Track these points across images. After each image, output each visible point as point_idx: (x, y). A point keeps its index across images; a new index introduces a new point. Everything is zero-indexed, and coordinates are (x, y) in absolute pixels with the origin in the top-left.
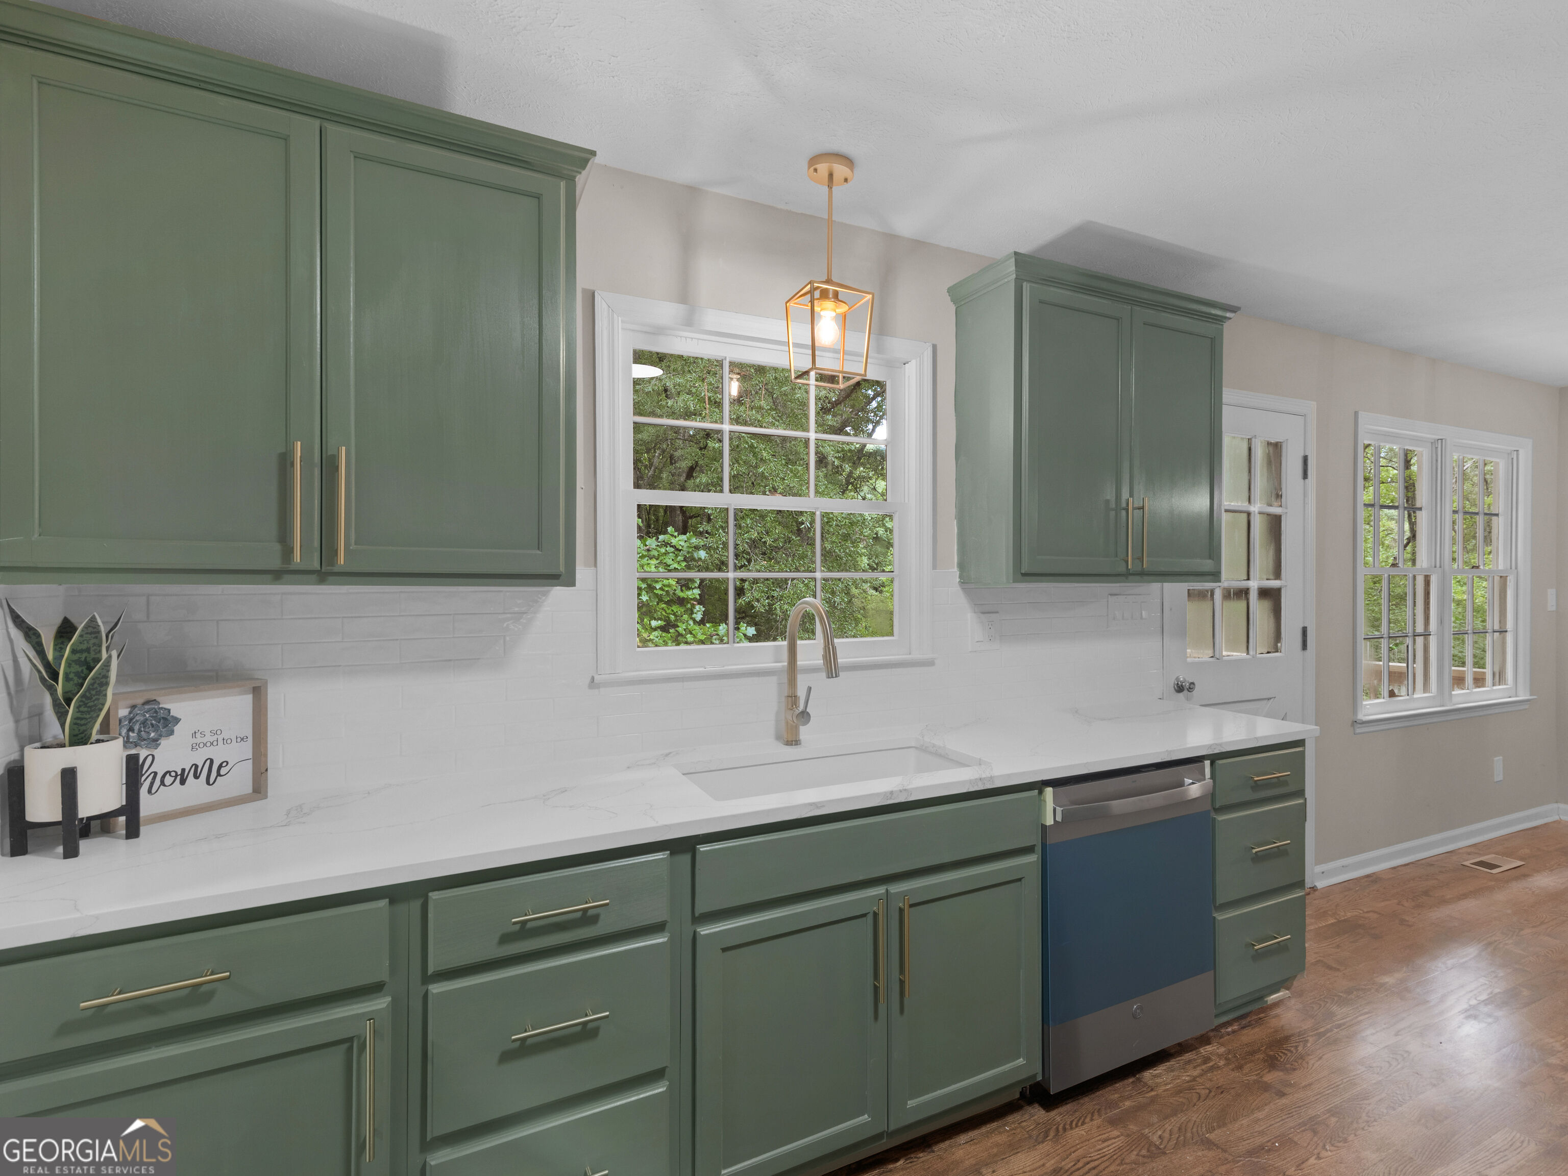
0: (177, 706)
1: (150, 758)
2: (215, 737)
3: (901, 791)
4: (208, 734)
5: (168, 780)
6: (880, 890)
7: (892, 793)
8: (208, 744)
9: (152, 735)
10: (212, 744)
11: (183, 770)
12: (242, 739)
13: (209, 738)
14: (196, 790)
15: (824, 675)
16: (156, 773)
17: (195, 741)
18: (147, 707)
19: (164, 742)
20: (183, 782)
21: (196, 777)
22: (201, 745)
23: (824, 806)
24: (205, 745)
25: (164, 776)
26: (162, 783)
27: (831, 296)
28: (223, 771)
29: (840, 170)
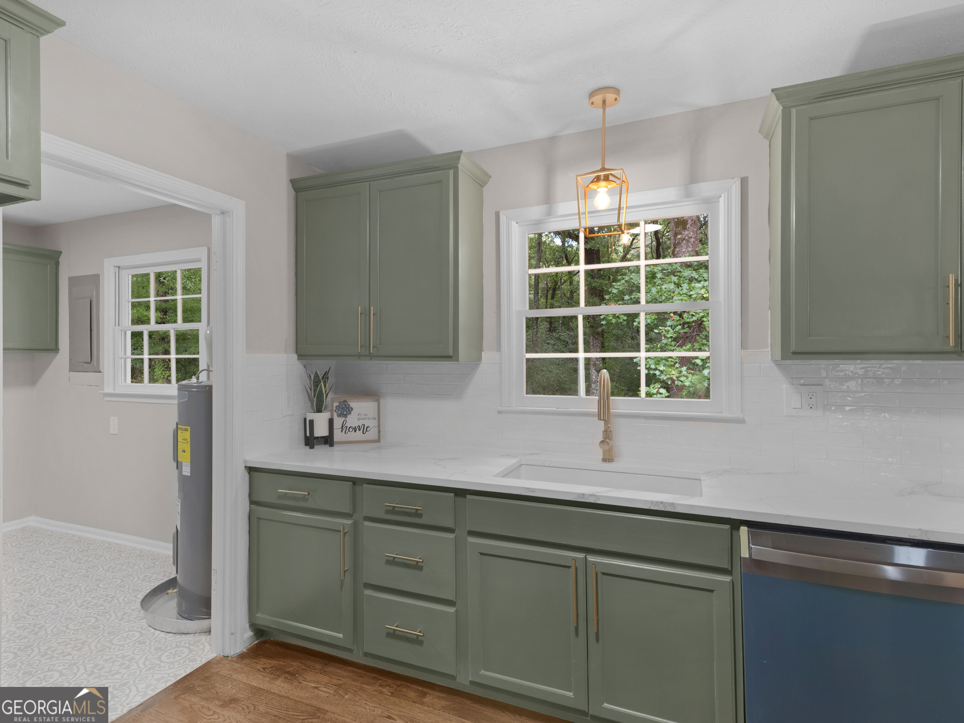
0: (353, 404)
1: (345, 421)
2: (365, 417)
3: (591, 495)
4: (363, 415)
5: (351, 430)
6: (581, 555)
7: (583, 495)
8: (363, 419)
9: (345, 413)
10: (364, 419)
11: (355, 427)
12: (374, 419)
13: (363, 417)
14: (359, 435)
15: (597, 418)
16: (347, 427)
17: (359, 417)
18: (344, 403)
19: (349, 416)
20: (355, 431)
21: (359, 430)
22: (361, 419)
23: (535, 491)
24: (362, 419)
25: (349, 428)
26: (349, 431)
27: (602, 179)
28: (368, 430)
29: (610, 97)
